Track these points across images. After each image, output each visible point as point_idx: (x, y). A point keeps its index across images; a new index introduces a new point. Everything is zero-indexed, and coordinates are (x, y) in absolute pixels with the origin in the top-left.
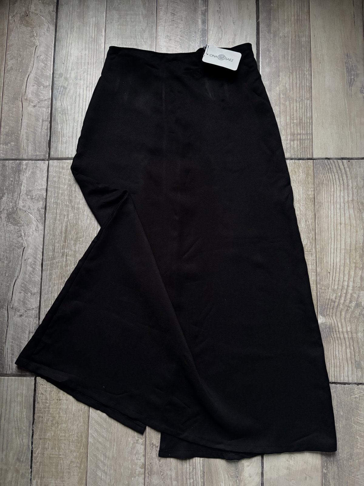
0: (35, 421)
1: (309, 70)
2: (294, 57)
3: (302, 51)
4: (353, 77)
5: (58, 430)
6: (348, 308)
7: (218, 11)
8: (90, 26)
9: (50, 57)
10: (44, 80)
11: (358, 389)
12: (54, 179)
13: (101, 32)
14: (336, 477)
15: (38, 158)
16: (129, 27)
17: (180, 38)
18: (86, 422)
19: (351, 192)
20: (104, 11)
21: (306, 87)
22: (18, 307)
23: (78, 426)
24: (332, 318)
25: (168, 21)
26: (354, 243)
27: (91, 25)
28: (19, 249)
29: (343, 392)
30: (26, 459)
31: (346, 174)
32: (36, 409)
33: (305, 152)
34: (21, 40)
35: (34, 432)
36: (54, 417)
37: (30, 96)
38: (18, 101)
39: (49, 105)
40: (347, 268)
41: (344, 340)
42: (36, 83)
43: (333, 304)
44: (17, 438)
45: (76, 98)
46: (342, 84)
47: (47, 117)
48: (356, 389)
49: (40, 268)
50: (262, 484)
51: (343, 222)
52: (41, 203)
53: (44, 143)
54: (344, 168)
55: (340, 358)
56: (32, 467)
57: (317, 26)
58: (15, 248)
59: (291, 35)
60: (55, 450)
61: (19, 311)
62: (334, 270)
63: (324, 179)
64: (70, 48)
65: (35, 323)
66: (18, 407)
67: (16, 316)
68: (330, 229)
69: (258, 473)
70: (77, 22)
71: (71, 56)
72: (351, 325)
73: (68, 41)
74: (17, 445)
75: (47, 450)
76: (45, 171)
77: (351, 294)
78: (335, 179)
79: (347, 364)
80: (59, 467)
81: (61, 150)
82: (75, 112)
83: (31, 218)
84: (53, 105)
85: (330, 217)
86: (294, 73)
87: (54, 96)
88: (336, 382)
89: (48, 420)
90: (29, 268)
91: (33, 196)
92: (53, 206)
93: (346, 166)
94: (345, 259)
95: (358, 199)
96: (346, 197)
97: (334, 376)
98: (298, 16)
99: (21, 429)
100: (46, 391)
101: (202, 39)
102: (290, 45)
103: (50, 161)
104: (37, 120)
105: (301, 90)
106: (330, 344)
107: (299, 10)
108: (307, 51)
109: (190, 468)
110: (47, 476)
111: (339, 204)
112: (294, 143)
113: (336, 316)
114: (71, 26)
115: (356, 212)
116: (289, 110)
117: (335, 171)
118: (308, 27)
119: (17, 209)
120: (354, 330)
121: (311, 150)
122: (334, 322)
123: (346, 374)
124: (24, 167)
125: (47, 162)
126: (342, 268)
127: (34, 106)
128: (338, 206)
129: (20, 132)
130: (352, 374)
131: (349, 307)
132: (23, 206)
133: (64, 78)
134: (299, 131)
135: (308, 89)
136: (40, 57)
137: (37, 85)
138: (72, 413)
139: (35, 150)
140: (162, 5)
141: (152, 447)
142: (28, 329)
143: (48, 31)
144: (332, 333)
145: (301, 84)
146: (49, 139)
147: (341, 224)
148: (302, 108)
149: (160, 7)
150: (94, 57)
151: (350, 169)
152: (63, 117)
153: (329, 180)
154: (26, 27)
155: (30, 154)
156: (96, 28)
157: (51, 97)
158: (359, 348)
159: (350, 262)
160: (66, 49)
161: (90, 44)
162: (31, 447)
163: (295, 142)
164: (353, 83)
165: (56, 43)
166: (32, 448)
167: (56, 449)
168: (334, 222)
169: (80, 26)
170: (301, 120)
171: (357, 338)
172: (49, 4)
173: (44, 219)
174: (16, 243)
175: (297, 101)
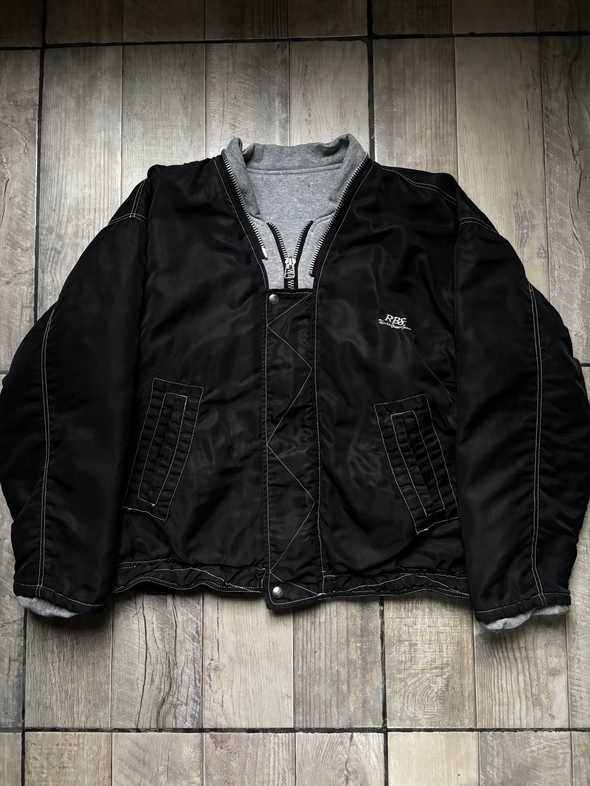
4: (525, 231)
7: (306, 120)
8: (96, 145)
9: (31, 199)
10: (23, 238)
11: (536, 738)
13: (116, 157)
16: (161, 148)
20: (119, 120)
27: (98, 144)
29: (513, 743)
41: (514, 661)
42: (10, 243)
57: (467, 145)
64: (64, 183)
65: (19, 645)
70: (74, 139)
71: (66, 198)
73: (61, 172)
84: (39, 280)
87: (39, 265)
88: (502, 727)
97: (500, 719)
98: (437, 128)
104: (13, 306)
106: (493, 668)
107: (440, 118)
114: (64, 146)
118: (453, 148)
123: (517, 715)
133: (56, 235)
136: (14, 200)
137: (11, 247)
140: (215, 110)
143: (25, 153)
149: (212, 114)
150: (104, 199)
156: (106, 149)
157: (34, 267)
158: (538, 674)
160: (58, 185)
164: (526, 241)
165: (41, 176)
169: (79, 145)
171: (534, 656)
172: (26, 108)
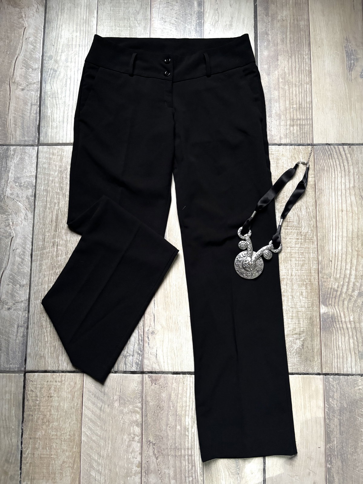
0: (24, 419)
1: (308, 54)
2: (293, 41)
3: (301, 35)
5: (49, 429)
6: (351, 298)
12: (44, 166)
14: (341, 472)
15: (26, 144)
17: (175, 21)
18: (79, 420)
19: (352, 178)
21: (306, 71)
22: (6, 299)
23: (71, 425)
24: (335, 307)
25: (163, 3)
26: (356, 230)
28: (7, 239)
30: (15, 460)
31: (347, 160)
32: (26, 407)
33: (305, 138)
34: (8, 21)
35: (24, 431)
36: (45, 416)
37: (18, 79)
38: (5, 84)
39: (38, 89)
40: (349, 257)
43: (335, 293)
44: (6, 438)
45: (66, 82)
46: (341, 68)
47: (36, 101)
48: (360, 380)
49: (30, 259)
50: (264, 480)
51: (344, 209)
52: (31, 190)
53: (33, 128)
54: (345, 154)
55: (343, 348)
56: (22, 469)
58: (3, 238)
59: (289, 19)
60: (46, 450)
61: (7, 304)
62: (336, 258)
63: (325, 165)
66: (7, 405)
67: (4, 309)
68: (331, 217)
69: (259, 470)
72: (354, 315)
74: (5, 445)
75: (37, 450)
76: (34, 157)
77: (354, 283)
78: (336, 165)
79: (350, 355)
80: (51, 468)
81: (51, 135)
82: (65, 95)
83: (19, 206)
85: (331, 204)
86: (293, 57)
89: (38, 418)
90: (18, 259)
91: (21, 183)
92: (43, 194)
93: (347, 152)
94: (347, 246)
95: (359, 186)
96: (347, 184)
99: (10, 428)
100: (36, 388)
101: (198, 21)
102: (288, 29)
103: (40, 147)
105: (300, 74)
108: (305, 35)
109: (188, 465)
110: (37, 478)
111: (340, 190)
112: (293, 128)
113: (338, 305)
115: (357, 199)
116: (288, 95)
117: (336, 157)
119: (4, 197)
120: (357, 320)
121: (311, 136)
122: (337, 312)
124: (12, 152)
125: (36, 148)
126: (344, 256)
127: (23, 90)
128: (340, 193)
129: (7, 116)
130: (356, 364)
131: (351, 296)
132: (11, 194)
134: (298, 117)
135: (307, 73)
138: (64, 411)
139: (23, 135)
141: (149, 445)
142: (17, 322)
144: (334, 323)
145: (300, 68)
146: (38, 124)
147: (342, 211)
148: (302, 92)
151: (351, 154)
152: (53, 101)
153: (330, 166)
154: (14, 8)
155: (18, 139)
159: (352, 250)
161: (81, 26)
162: (20, 447)
163: (295, 127)
166: (22, 448)
167: (47, 448)
168: (335, 209)
170: (300, 104)
173: (33, 207)
174: (3, 233)
175: (297, 86)
